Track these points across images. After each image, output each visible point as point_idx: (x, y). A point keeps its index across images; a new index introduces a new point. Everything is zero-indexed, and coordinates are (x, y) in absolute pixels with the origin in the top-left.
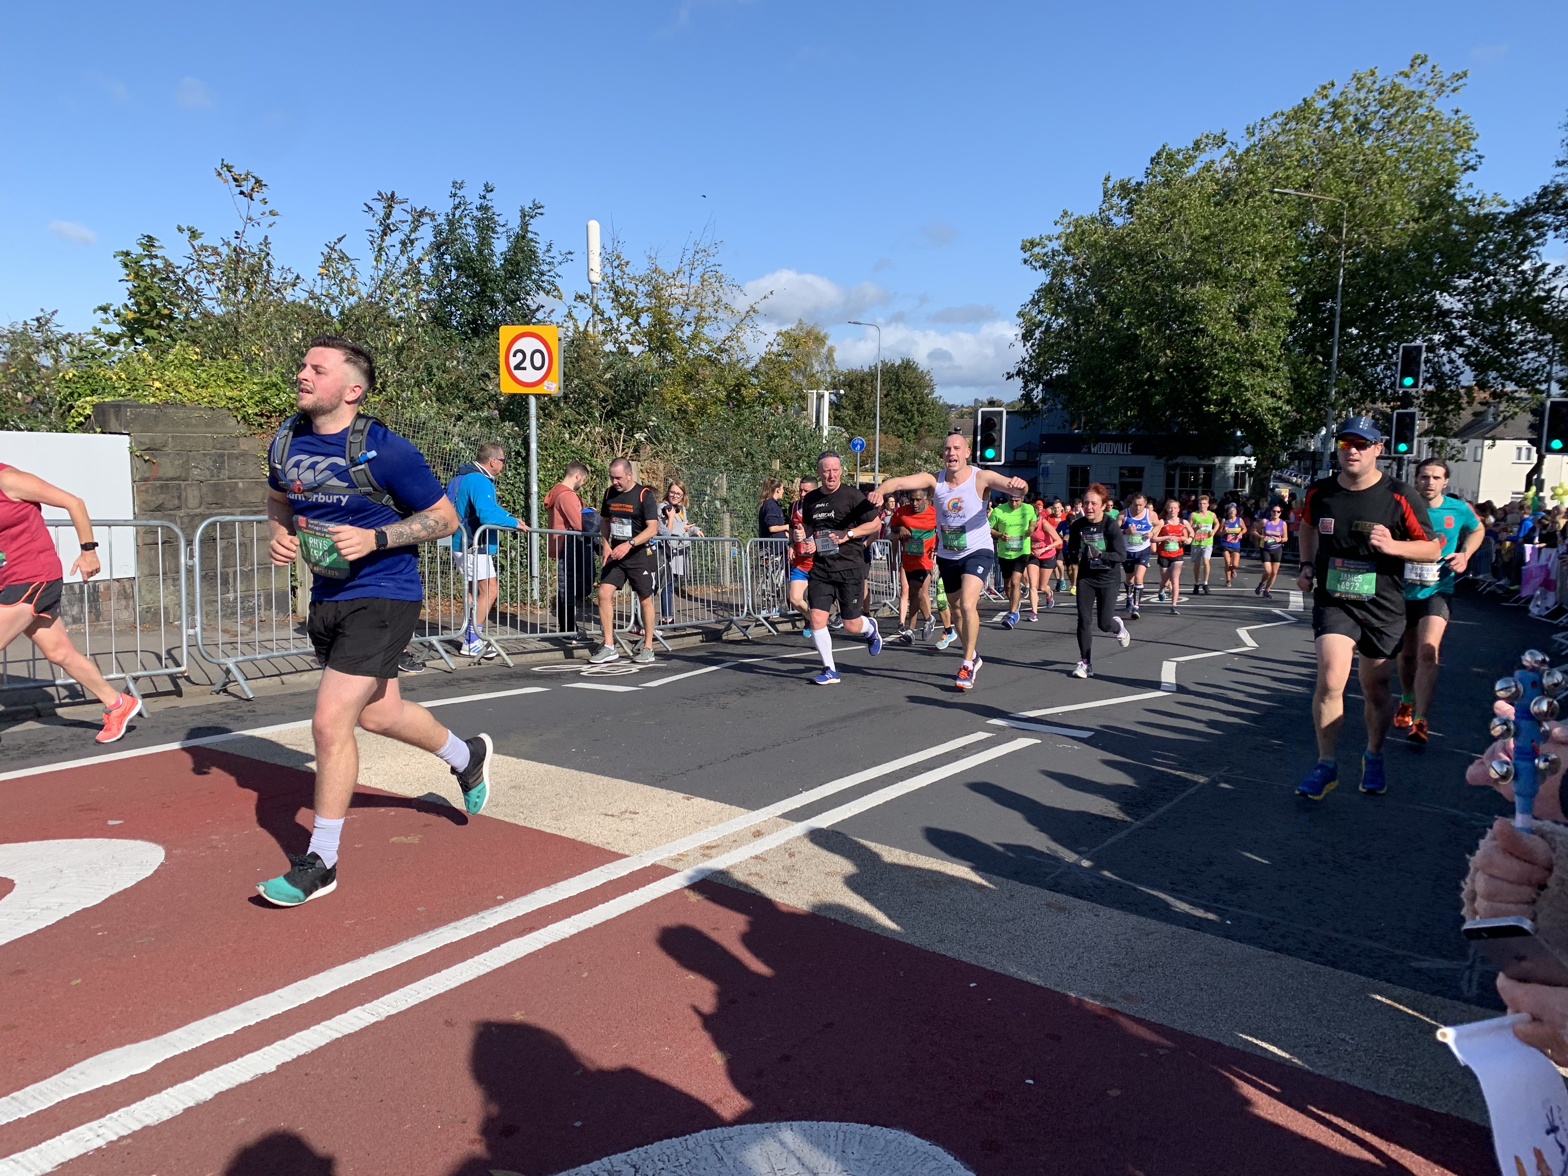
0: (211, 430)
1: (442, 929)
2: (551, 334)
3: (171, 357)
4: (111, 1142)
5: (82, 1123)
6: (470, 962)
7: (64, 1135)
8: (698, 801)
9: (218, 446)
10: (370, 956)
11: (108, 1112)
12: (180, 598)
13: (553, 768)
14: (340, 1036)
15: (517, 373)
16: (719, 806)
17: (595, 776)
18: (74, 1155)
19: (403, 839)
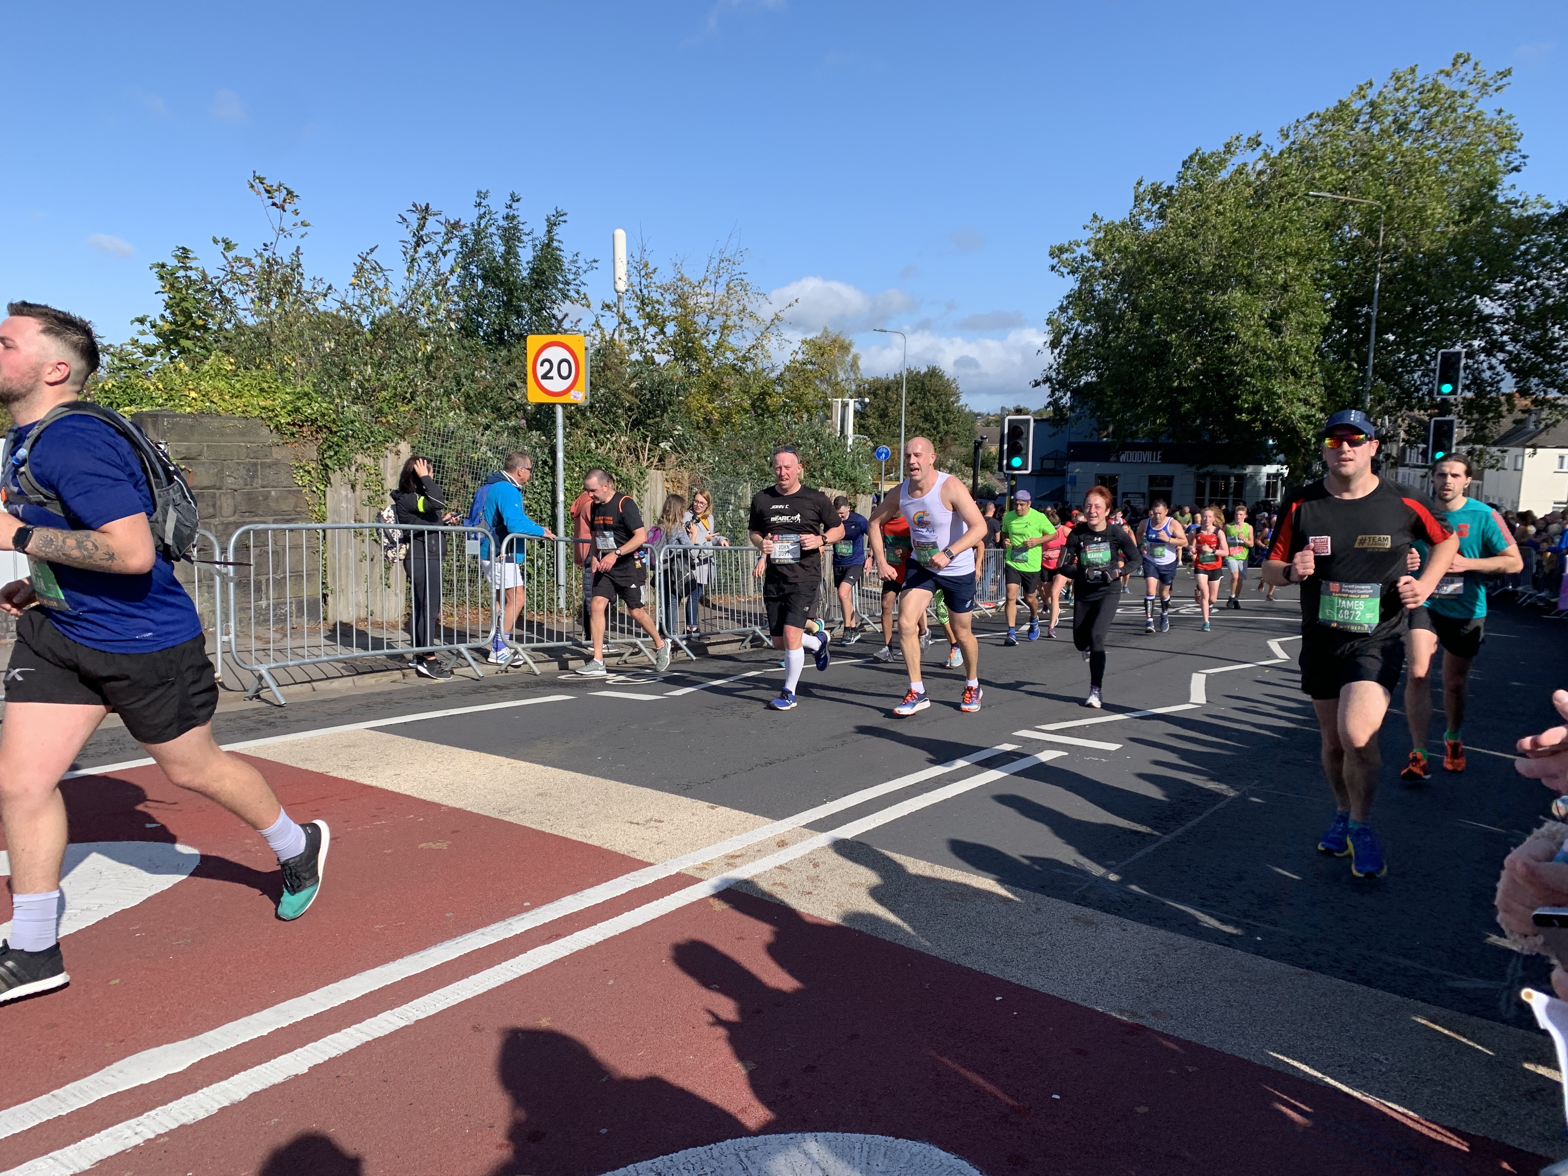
0: (245, 439)
1: (470, 935)
2: (579, 343)
3: (206, 367)
4: (149, 1140)
5: (121, 1122)
6: (497, 967)
7: (103, 1132)
8: (722, 810)
9: (252, 455)
10: (400, 961)
11: (146, 1110)
12: (214, 605)
13: (579, 776)
14: (370, 1039)
15: (544, 383)
16: (743, 815)
17: (621, 784)
18: (113, 1153)
19: (432, 845)
